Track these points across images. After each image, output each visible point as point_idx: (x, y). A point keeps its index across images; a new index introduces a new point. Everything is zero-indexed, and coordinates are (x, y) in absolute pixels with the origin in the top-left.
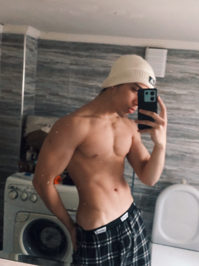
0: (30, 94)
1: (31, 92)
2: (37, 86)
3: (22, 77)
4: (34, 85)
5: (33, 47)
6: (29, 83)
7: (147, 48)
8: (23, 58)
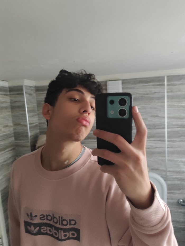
0: (34, 123)
1: (35, 122)
2: (39, 117)
3: (25, 114)
4: (37, 116)
5: (32, 92)
6: (32, 117)
7: (108, 81)
8: (24, 101)
